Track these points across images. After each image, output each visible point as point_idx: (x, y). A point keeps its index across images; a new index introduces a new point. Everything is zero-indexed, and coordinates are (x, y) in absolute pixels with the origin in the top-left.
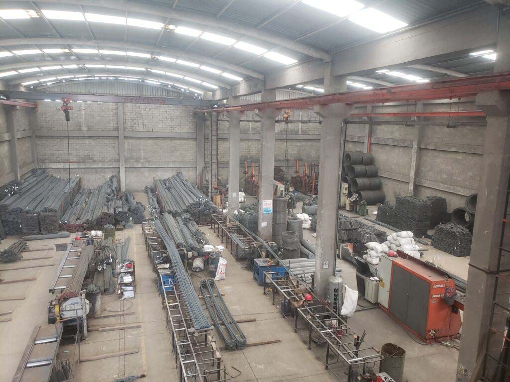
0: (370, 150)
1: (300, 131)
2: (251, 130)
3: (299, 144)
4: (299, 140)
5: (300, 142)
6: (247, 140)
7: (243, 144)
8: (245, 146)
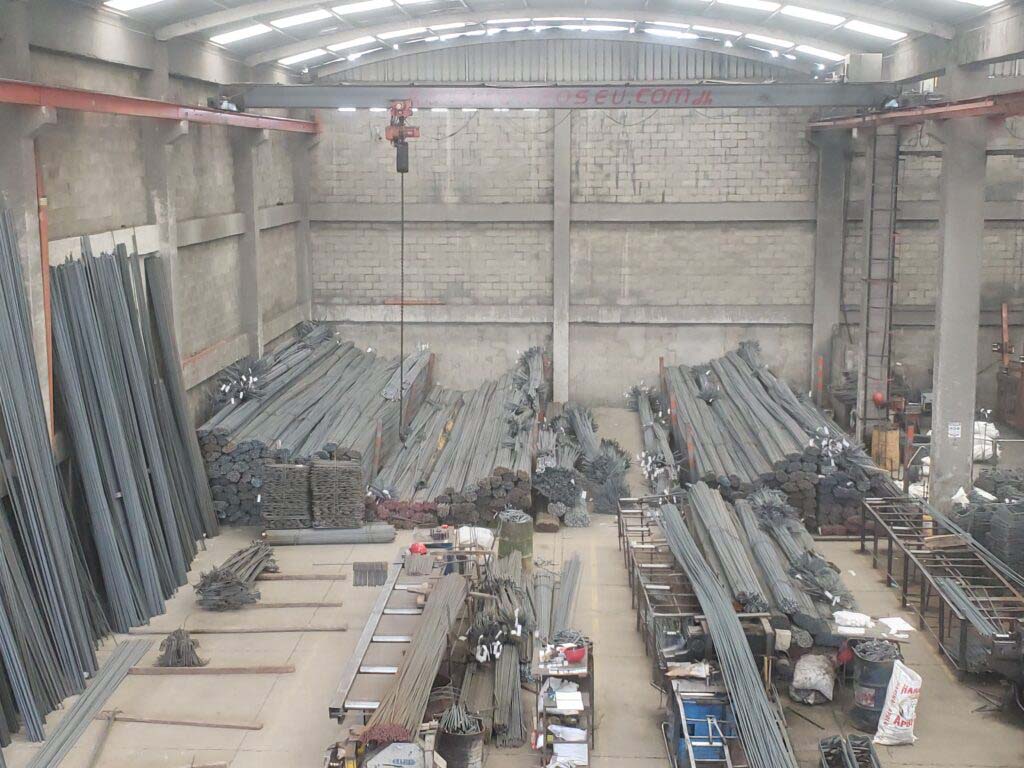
6: (1012, 224)
7: (996, 239)
8: (1003, 247)
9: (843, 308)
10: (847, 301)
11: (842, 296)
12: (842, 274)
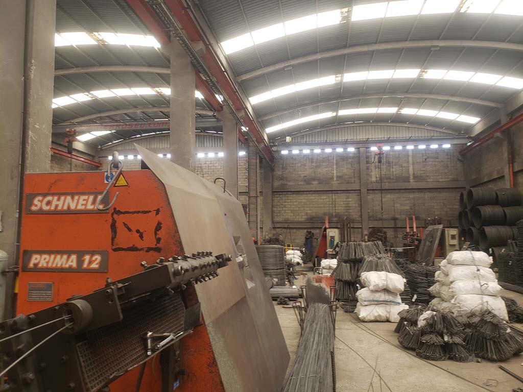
1: (411, 177)
2: (335, 179)
3: (411, 196)
4: (412, 190)
5: (414, 192)
6: (330, 192)
7: (325, 197)
8: (328, 200)
9: (273, 222)
10: (275, 220)
11: (273, 218)
12: (272, 210)
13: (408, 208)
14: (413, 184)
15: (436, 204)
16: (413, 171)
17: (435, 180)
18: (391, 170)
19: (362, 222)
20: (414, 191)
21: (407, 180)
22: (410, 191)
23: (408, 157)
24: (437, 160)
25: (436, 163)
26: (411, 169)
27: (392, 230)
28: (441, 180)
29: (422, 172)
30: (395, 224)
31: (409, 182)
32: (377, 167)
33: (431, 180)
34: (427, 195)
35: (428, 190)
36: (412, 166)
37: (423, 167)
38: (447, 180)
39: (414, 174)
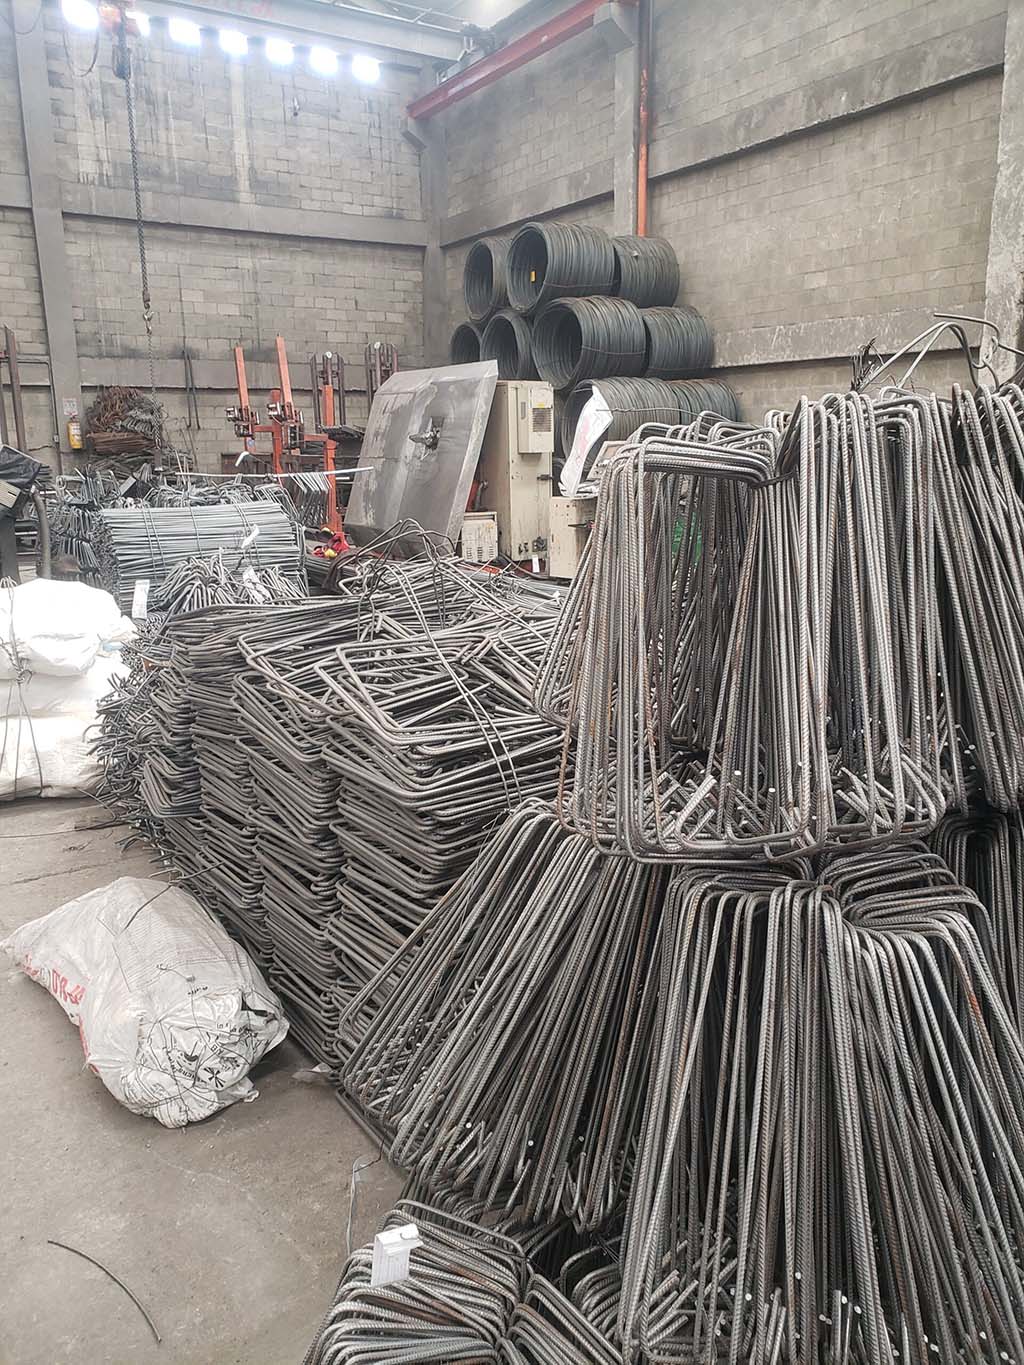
0: (650, 223)
1: (244, 184)
3: (246, 262)
4: (248, 240)
5: (253, 247)
13: (234, 311)
14: (249, 212)
15: (330, 304)
16: (251, 158)
17: (328, 207)
18: (162, 134)
19: (49, 364)
20: (254, 241)
21: (224, 191)
22: (240, 240)
23: (228, 89)
24: (333, 122)
25: (334, 138)
26: (240, 147)
27: (176, 397)
28: (346, 209)
29: (283, 166)
30: (189, 374)
31: (235, 201)
32: (98, 108)
33: (316, 206)
34: (303, 264)
35: (304, 245)
36: (243, 132)
37: (288, 146)
38: (367, 211)
39: (252, 169)
